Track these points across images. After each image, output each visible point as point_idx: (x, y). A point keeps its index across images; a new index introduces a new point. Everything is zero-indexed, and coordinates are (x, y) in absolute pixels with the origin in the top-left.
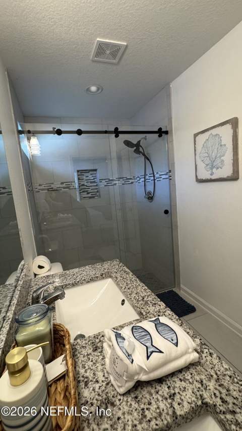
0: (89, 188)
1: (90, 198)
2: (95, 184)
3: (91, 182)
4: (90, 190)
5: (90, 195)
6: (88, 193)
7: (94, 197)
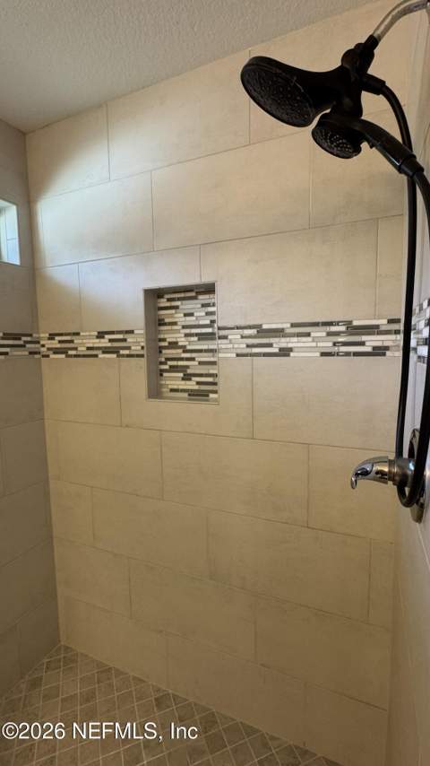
0: (193, 359)
1: (193, 394)
2: (211, 345)
3: (200, 336)
4: (194, 367)
5: (191, 385)
6: (187, 377)
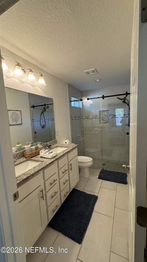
0: (105, 119)
1: (105, 123)
2: (108, 117)
3: (106, 116)
5: (105, 122)
6: (104, 121)
7: (106, 123)
